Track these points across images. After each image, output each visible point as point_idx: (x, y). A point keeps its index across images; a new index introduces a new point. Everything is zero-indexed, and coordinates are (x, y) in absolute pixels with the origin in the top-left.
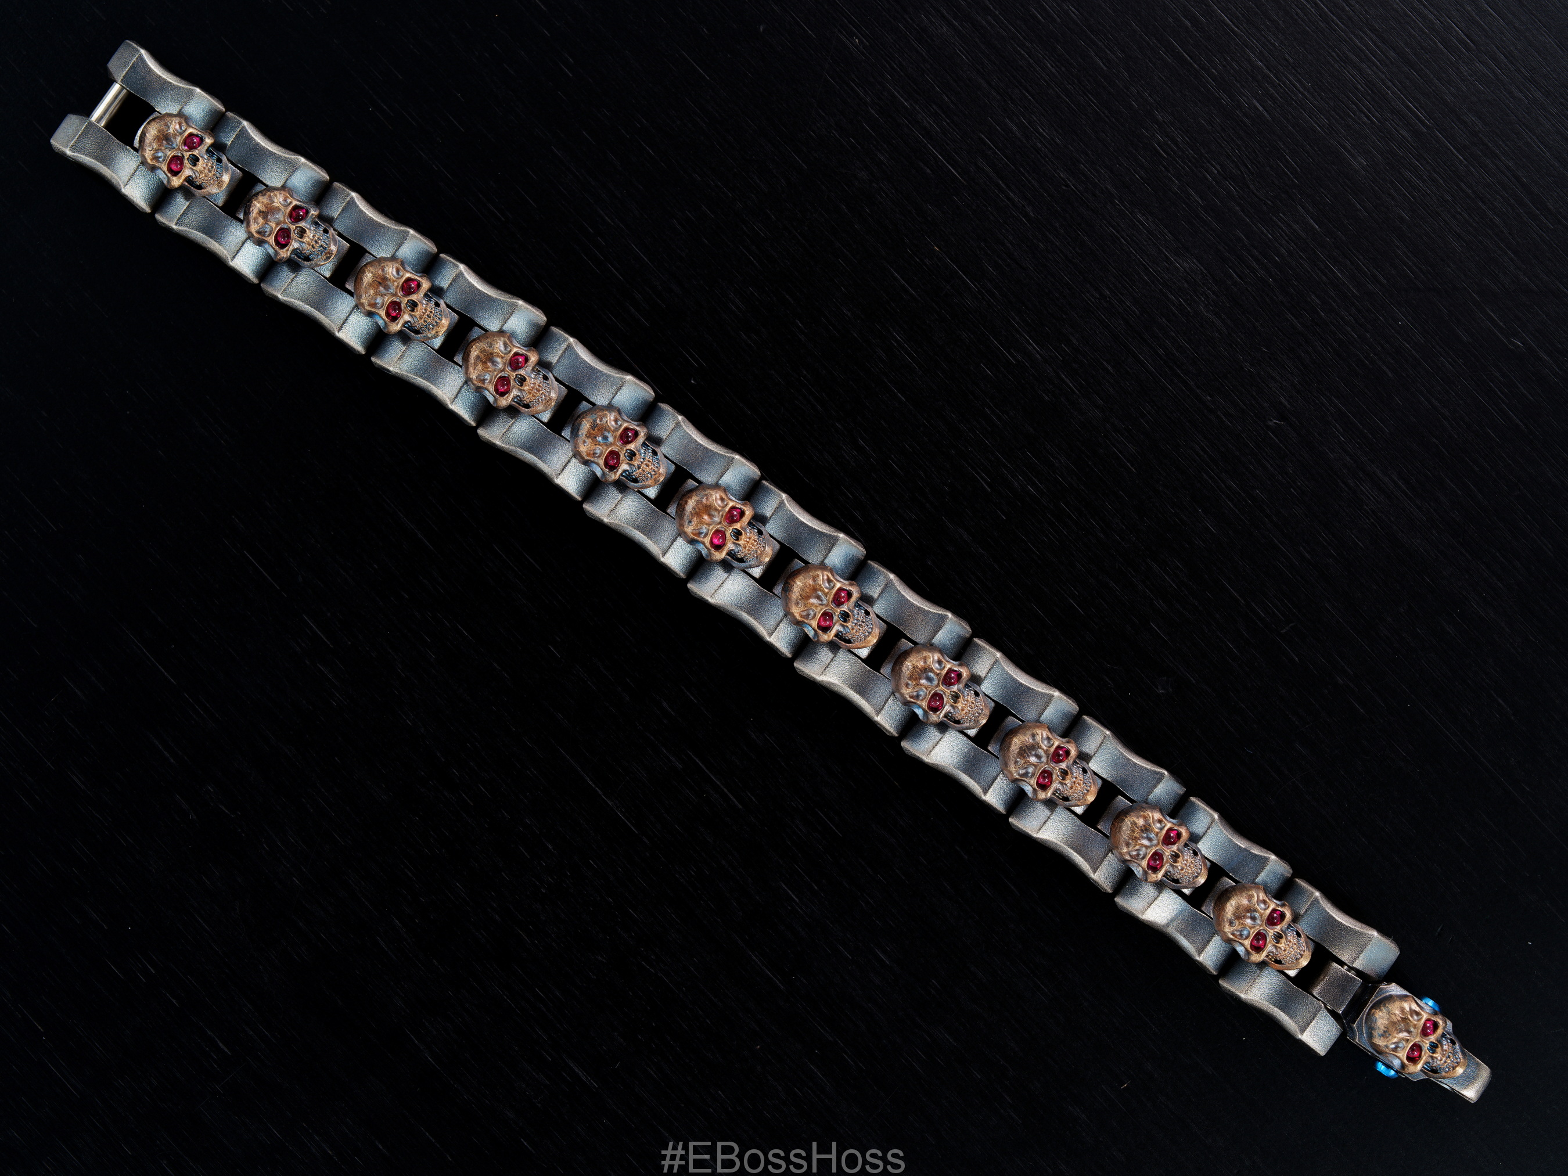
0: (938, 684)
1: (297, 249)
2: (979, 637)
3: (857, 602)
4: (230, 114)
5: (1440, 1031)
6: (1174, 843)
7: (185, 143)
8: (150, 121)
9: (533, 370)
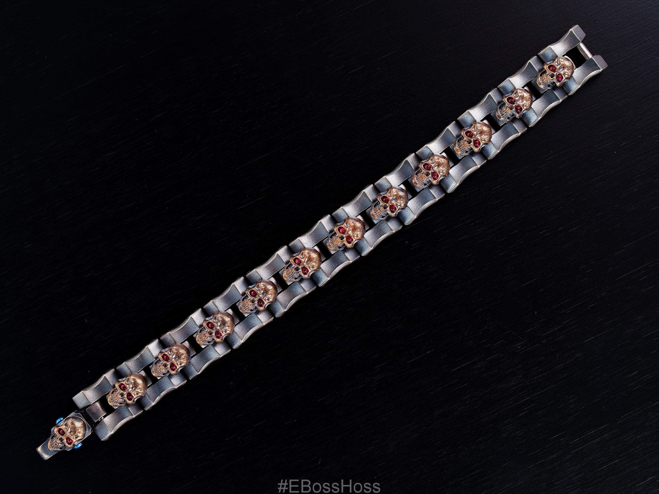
0: (260, 297)
1: (505, 105)
2: (274, 319)
3: (301, 276)
4: (567, 96)
5: (67, 444)
6: (170, 367)
7: (560, 74)
8: (573, 64)
9: (430, 180)
